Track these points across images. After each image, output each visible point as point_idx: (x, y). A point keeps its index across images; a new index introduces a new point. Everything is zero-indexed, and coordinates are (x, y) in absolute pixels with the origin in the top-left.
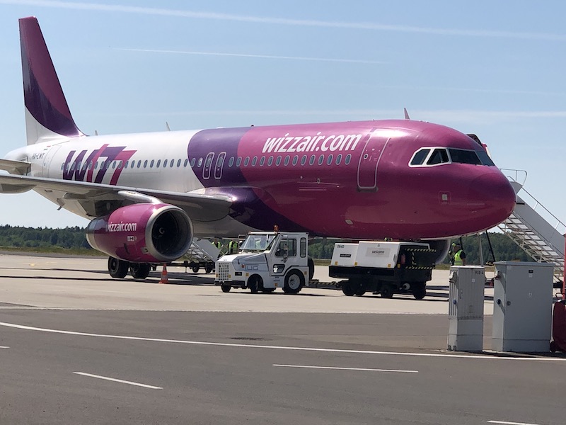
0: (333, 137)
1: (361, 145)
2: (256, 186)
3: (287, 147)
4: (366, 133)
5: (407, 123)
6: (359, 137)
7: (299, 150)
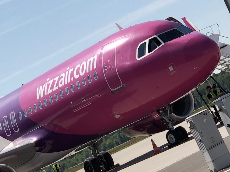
0: (78, 66)
1: (99, 62)
2: (45, 124)
3: (52, 88)
4: (99, 52)
5: (122, 32)
6: (95, 57)
7: (60, 86)
